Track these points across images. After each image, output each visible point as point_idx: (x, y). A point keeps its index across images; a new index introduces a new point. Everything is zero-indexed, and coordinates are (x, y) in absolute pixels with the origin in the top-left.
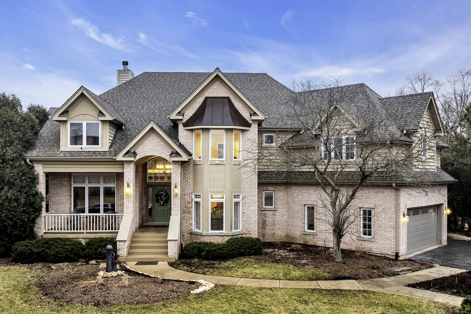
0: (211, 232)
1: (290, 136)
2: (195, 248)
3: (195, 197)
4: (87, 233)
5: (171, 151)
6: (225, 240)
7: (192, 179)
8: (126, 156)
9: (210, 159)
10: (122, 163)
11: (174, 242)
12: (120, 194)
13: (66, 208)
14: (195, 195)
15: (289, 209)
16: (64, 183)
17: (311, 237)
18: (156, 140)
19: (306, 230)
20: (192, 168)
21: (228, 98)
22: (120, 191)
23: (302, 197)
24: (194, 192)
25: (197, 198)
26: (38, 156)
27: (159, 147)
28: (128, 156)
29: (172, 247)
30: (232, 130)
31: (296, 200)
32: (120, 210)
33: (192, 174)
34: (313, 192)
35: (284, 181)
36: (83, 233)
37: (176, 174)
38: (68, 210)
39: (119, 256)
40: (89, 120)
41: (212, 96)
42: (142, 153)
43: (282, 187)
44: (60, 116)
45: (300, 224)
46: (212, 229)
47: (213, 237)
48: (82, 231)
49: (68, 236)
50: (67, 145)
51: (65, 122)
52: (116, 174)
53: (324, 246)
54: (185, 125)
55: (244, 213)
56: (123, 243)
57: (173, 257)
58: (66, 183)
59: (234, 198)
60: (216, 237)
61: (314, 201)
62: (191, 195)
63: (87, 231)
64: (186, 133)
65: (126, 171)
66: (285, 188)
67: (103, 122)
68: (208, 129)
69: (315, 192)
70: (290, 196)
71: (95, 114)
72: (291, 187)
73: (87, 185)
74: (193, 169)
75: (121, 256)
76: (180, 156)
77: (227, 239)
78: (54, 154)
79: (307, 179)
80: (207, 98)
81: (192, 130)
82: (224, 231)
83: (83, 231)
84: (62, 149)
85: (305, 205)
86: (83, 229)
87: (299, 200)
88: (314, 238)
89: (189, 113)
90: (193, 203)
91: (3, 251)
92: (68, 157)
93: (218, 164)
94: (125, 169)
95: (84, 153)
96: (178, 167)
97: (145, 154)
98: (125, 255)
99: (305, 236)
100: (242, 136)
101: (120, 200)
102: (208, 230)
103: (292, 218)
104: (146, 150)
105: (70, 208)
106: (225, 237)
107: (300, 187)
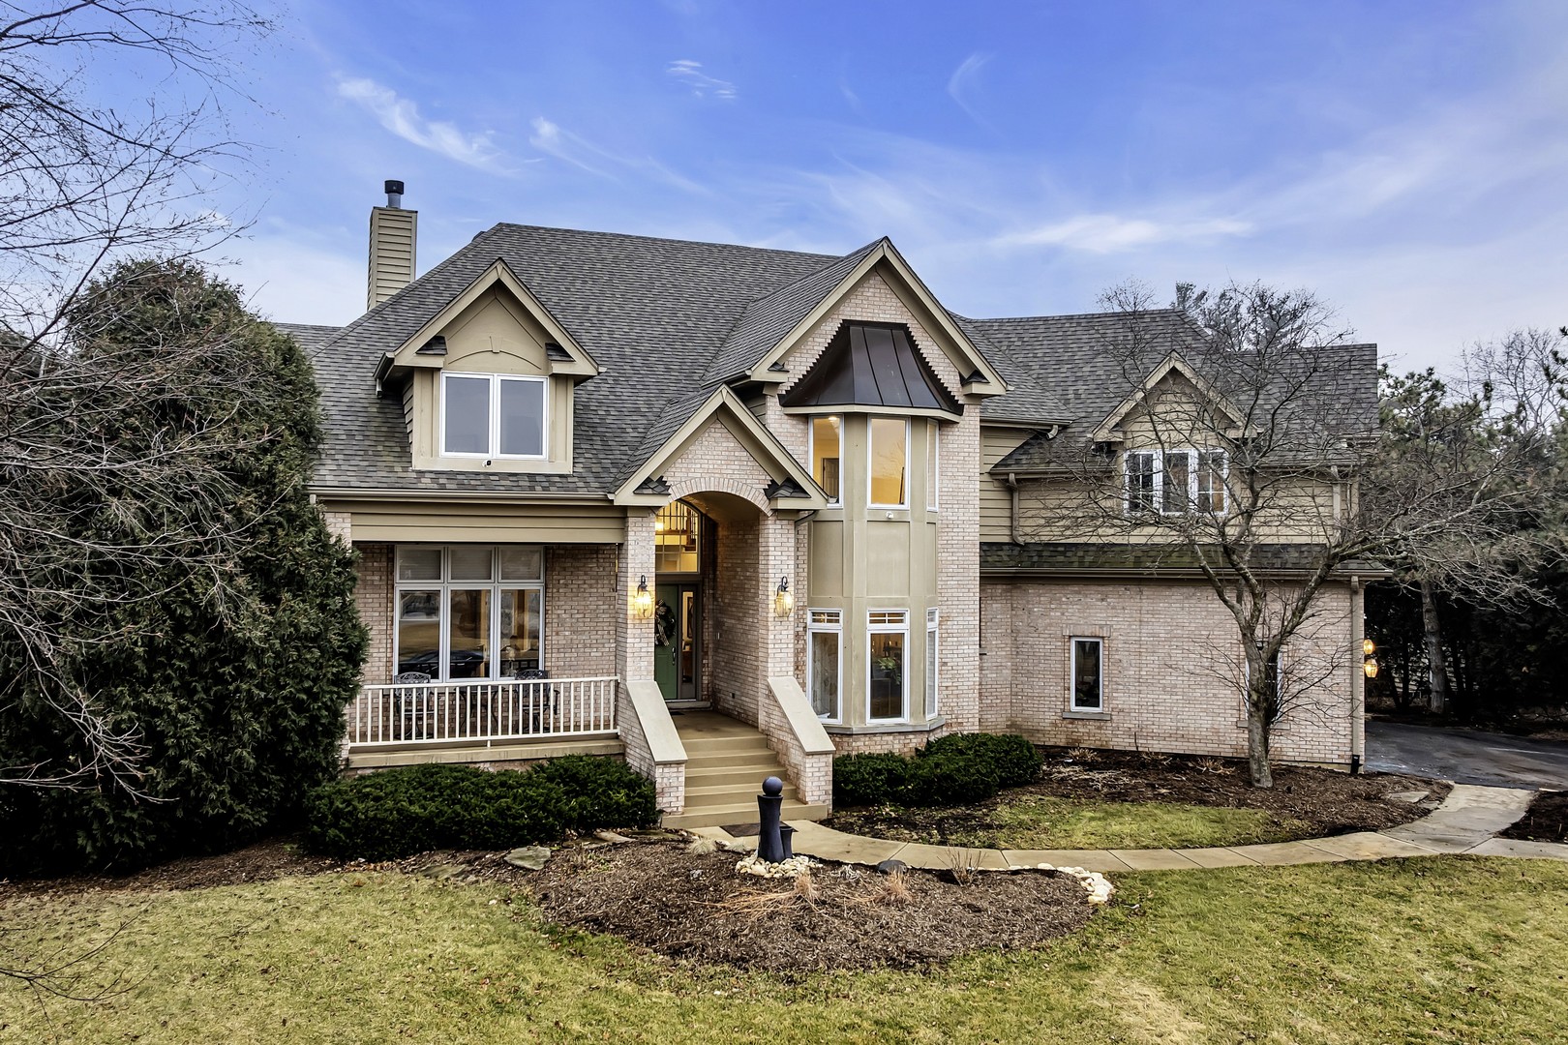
0: (872, 723)
1: (1018, 443)
2: (879, 772)
3: (814, 621)
4: (494, 744)
5: (768, 478)
6: (911, 745)
7: (806, 566)
8: (645, 491)
9: (869, 505)
10: (623, 513)
11: (823, 758)
12: (559, 612)
13: (377, 664)
14: (814, 614)
15: (1017, 649)
16: (368, 578)
17: (1092, 727)
18: (725, 444)
19: (1073, 708)
20: (806, 532)
21: (903, 327)
22: (558, 603)
23: (1063, 614)
24: (811, 602)
25: (819, 621)
26: (347, 484)
27: (733, 467)
28: (650, 491)
29: (817, 774)
30: (924, 420)
31: (1041, 623)
32: (558, 664)
33: (806, 550)
34: (1098, 600)
35: (1013, 570)
36: (483, 744)
37: (782, 549)
38: (383, 669)
39: (661, 811)
40: (512, 372)
41: (859, 319)
42: (683, 484)
43: (999, 587)
44: (421, 352)
45: (1054, 690)
46: (875, 714)
47: (878, 738)
48: (479, 738)
49: (441, 757)
50: (433, 452)
51: (432, 372)
52: (541, 548)
53: (1135, 749)
54: (787, 401)
55: (945, 664)
56: (675, 770)
57: (821, 804)
58: (377, 578)
59: (872, 622)
60: (886, 738)
61: (1101, 627)
62: (801, 612)
63: (494, 737)
64: (788, 426)
65: (635, 538)
66: (1006, 591)
67: (557, 378)
68: (864, 417)
69: (1103, 600)
70: (1021, 612)
71: (534, 352)
72: (1024, 586)
73: (496, 584)
74: (809, 535)
75: (669, 810)
76: (803, 495)
77: (918, 742)
78: (399, 480)
79: (1087, 564)
80: (847, 325)
81: (806, 418)
82: (906, 719)
83: (484, 738)
84: (419, 462)
85: (1070, 637)
86: (484, 732)
87: (1050, 625)
88: (1100, 728)
89: (800, 367)
90: (809, 638)
91: (265, 820)
92: (452, 491)
93: (889, 521)
94: (630, 533)
95: (497, 478)
96: (789, 527)
97: (694, 486)
98: (680, 809)
99: (1072, 723)
100: (941, 440)
101: (557, 634)
102: (863, 718)
103: (1029, 674)
104: (695, 475)
105: (389, 661)
106: (911, 736)
107: (1053, 587)
